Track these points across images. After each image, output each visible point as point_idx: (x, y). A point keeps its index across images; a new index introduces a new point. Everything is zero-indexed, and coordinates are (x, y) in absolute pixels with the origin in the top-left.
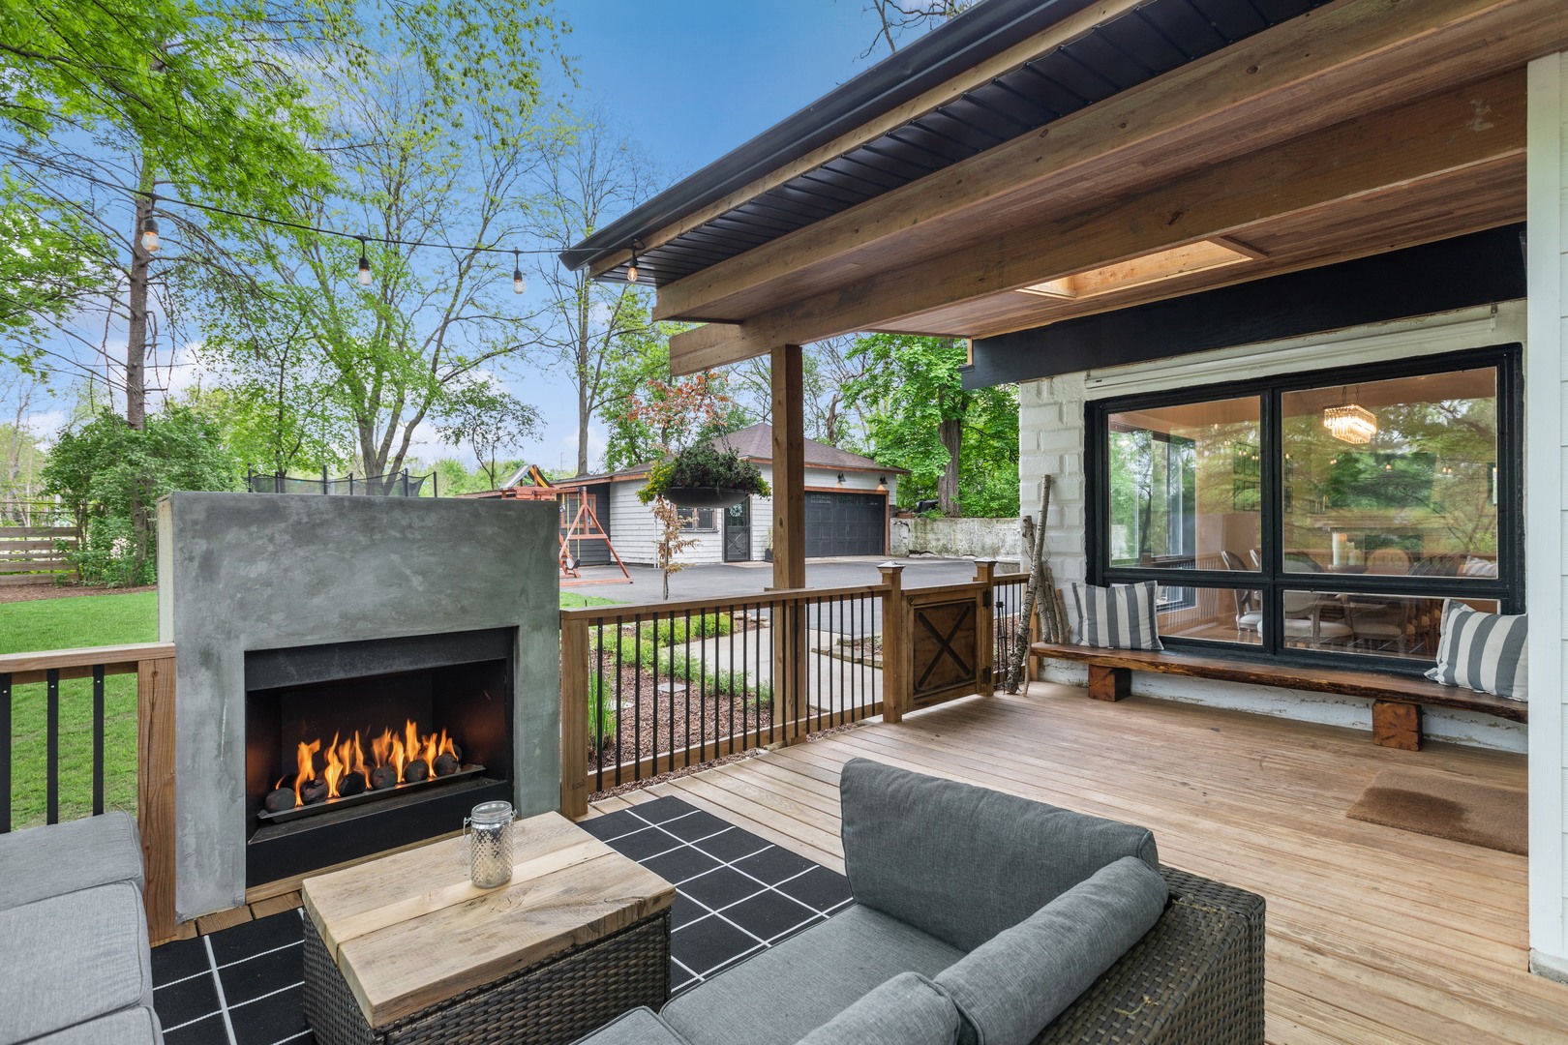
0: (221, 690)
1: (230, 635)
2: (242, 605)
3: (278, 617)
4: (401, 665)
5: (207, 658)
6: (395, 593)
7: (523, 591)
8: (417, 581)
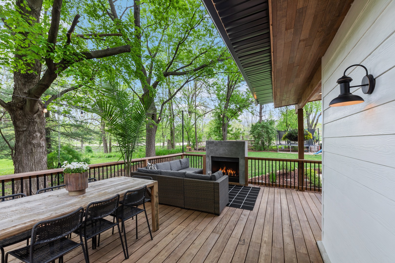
0: (209, 160)
1: (210, 154)
2: (211, 152)
3: (214, 153)
4: (226, 160)
5: (208, 156)
6: (224, 152)
7: (240, 153)
8: (227, 151)
